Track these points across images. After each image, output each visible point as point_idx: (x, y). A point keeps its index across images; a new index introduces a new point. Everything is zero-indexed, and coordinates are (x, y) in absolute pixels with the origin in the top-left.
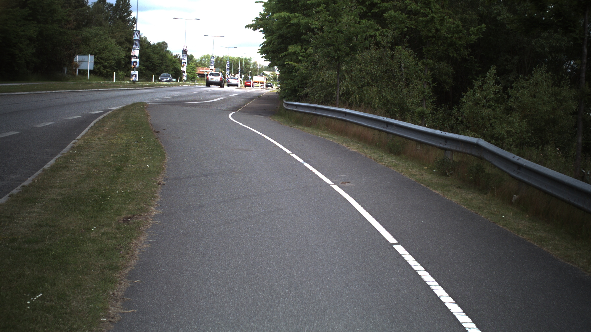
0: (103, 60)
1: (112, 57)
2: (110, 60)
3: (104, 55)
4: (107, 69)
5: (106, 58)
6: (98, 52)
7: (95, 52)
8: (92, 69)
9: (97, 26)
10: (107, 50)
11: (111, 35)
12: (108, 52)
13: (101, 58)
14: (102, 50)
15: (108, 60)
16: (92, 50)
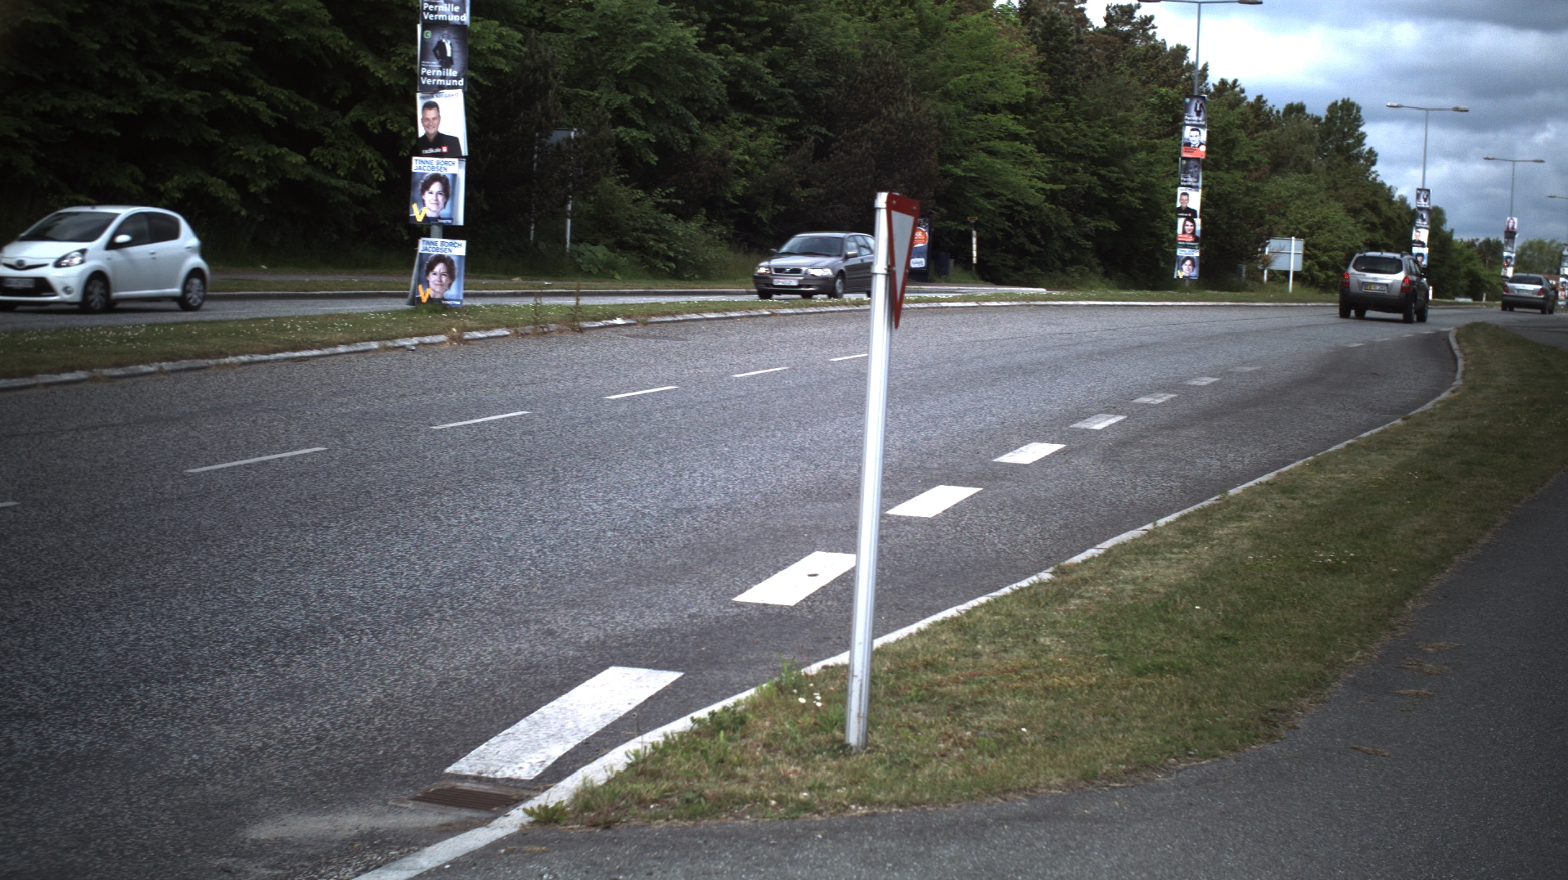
0: (1319, 250)
1: (1340, 243)
2: (1334, 250)
3: (1322, 239)
4: (1327, 270)
5: (1324, 244)
6: (1307, 230)
7: (1301, 232)
8: (1299, 269)
9: (1300, 172)
10: (1328, 228)
11: (1332, 192)
12: (1329, 231)
13: (1314, 246)
14: (1315, 228)
15: (1330, 251)
16: (1294, 226)
